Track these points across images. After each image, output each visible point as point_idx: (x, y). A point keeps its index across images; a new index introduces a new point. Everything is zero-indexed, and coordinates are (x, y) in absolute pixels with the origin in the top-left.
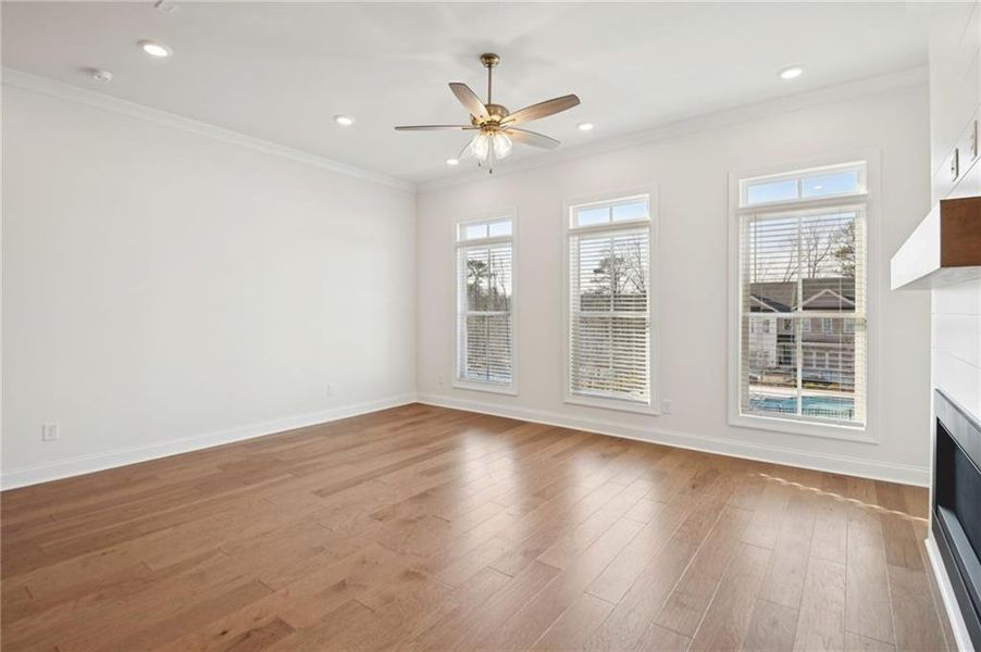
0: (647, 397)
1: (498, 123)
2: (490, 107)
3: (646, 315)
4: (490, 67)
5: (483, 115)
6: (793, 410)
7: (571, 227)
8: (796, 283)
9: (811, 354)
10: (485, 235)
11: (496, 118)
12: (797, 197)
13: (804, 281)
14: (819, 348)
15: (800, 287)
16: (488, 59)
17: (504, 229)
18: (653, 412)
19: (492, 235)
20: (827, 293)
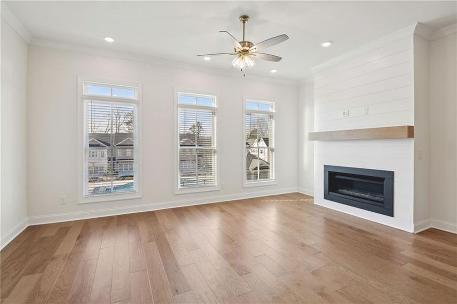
1: (247, 51)
2: (243, 43)
4: (244, 22)
5: (239, 47)
9: (122, 165)
11: (246, 48)
14: (125, 162)
20: (129, 139)
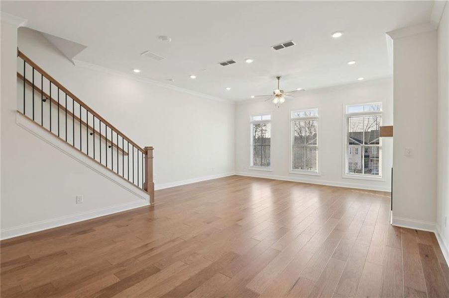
0: (317, 171)
3: (317, 145)
6: (361, 172)
7: (292, 118)
8: (362, 132)
10: (261, 119)
12: (363, 111)
13: (365, 132)
15: (364, 134)
16: (278, 78)
17: (268, 117)
18: (319, 175)
19: (263, 119)
